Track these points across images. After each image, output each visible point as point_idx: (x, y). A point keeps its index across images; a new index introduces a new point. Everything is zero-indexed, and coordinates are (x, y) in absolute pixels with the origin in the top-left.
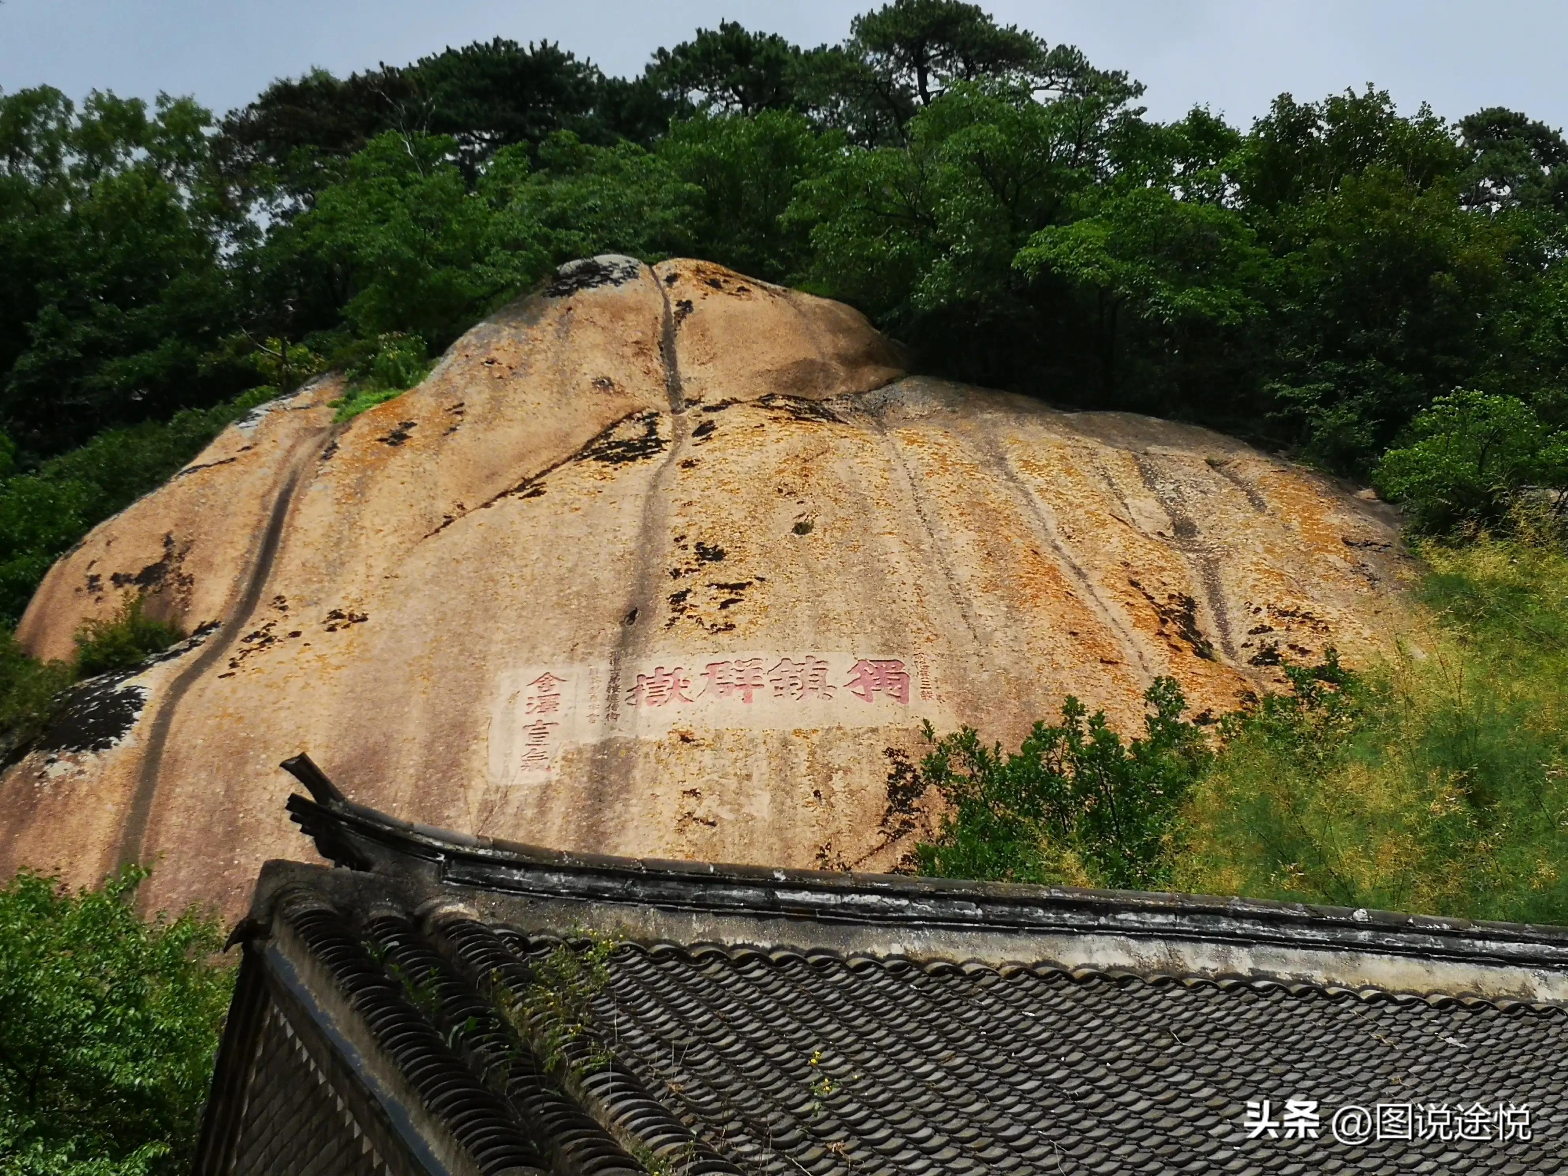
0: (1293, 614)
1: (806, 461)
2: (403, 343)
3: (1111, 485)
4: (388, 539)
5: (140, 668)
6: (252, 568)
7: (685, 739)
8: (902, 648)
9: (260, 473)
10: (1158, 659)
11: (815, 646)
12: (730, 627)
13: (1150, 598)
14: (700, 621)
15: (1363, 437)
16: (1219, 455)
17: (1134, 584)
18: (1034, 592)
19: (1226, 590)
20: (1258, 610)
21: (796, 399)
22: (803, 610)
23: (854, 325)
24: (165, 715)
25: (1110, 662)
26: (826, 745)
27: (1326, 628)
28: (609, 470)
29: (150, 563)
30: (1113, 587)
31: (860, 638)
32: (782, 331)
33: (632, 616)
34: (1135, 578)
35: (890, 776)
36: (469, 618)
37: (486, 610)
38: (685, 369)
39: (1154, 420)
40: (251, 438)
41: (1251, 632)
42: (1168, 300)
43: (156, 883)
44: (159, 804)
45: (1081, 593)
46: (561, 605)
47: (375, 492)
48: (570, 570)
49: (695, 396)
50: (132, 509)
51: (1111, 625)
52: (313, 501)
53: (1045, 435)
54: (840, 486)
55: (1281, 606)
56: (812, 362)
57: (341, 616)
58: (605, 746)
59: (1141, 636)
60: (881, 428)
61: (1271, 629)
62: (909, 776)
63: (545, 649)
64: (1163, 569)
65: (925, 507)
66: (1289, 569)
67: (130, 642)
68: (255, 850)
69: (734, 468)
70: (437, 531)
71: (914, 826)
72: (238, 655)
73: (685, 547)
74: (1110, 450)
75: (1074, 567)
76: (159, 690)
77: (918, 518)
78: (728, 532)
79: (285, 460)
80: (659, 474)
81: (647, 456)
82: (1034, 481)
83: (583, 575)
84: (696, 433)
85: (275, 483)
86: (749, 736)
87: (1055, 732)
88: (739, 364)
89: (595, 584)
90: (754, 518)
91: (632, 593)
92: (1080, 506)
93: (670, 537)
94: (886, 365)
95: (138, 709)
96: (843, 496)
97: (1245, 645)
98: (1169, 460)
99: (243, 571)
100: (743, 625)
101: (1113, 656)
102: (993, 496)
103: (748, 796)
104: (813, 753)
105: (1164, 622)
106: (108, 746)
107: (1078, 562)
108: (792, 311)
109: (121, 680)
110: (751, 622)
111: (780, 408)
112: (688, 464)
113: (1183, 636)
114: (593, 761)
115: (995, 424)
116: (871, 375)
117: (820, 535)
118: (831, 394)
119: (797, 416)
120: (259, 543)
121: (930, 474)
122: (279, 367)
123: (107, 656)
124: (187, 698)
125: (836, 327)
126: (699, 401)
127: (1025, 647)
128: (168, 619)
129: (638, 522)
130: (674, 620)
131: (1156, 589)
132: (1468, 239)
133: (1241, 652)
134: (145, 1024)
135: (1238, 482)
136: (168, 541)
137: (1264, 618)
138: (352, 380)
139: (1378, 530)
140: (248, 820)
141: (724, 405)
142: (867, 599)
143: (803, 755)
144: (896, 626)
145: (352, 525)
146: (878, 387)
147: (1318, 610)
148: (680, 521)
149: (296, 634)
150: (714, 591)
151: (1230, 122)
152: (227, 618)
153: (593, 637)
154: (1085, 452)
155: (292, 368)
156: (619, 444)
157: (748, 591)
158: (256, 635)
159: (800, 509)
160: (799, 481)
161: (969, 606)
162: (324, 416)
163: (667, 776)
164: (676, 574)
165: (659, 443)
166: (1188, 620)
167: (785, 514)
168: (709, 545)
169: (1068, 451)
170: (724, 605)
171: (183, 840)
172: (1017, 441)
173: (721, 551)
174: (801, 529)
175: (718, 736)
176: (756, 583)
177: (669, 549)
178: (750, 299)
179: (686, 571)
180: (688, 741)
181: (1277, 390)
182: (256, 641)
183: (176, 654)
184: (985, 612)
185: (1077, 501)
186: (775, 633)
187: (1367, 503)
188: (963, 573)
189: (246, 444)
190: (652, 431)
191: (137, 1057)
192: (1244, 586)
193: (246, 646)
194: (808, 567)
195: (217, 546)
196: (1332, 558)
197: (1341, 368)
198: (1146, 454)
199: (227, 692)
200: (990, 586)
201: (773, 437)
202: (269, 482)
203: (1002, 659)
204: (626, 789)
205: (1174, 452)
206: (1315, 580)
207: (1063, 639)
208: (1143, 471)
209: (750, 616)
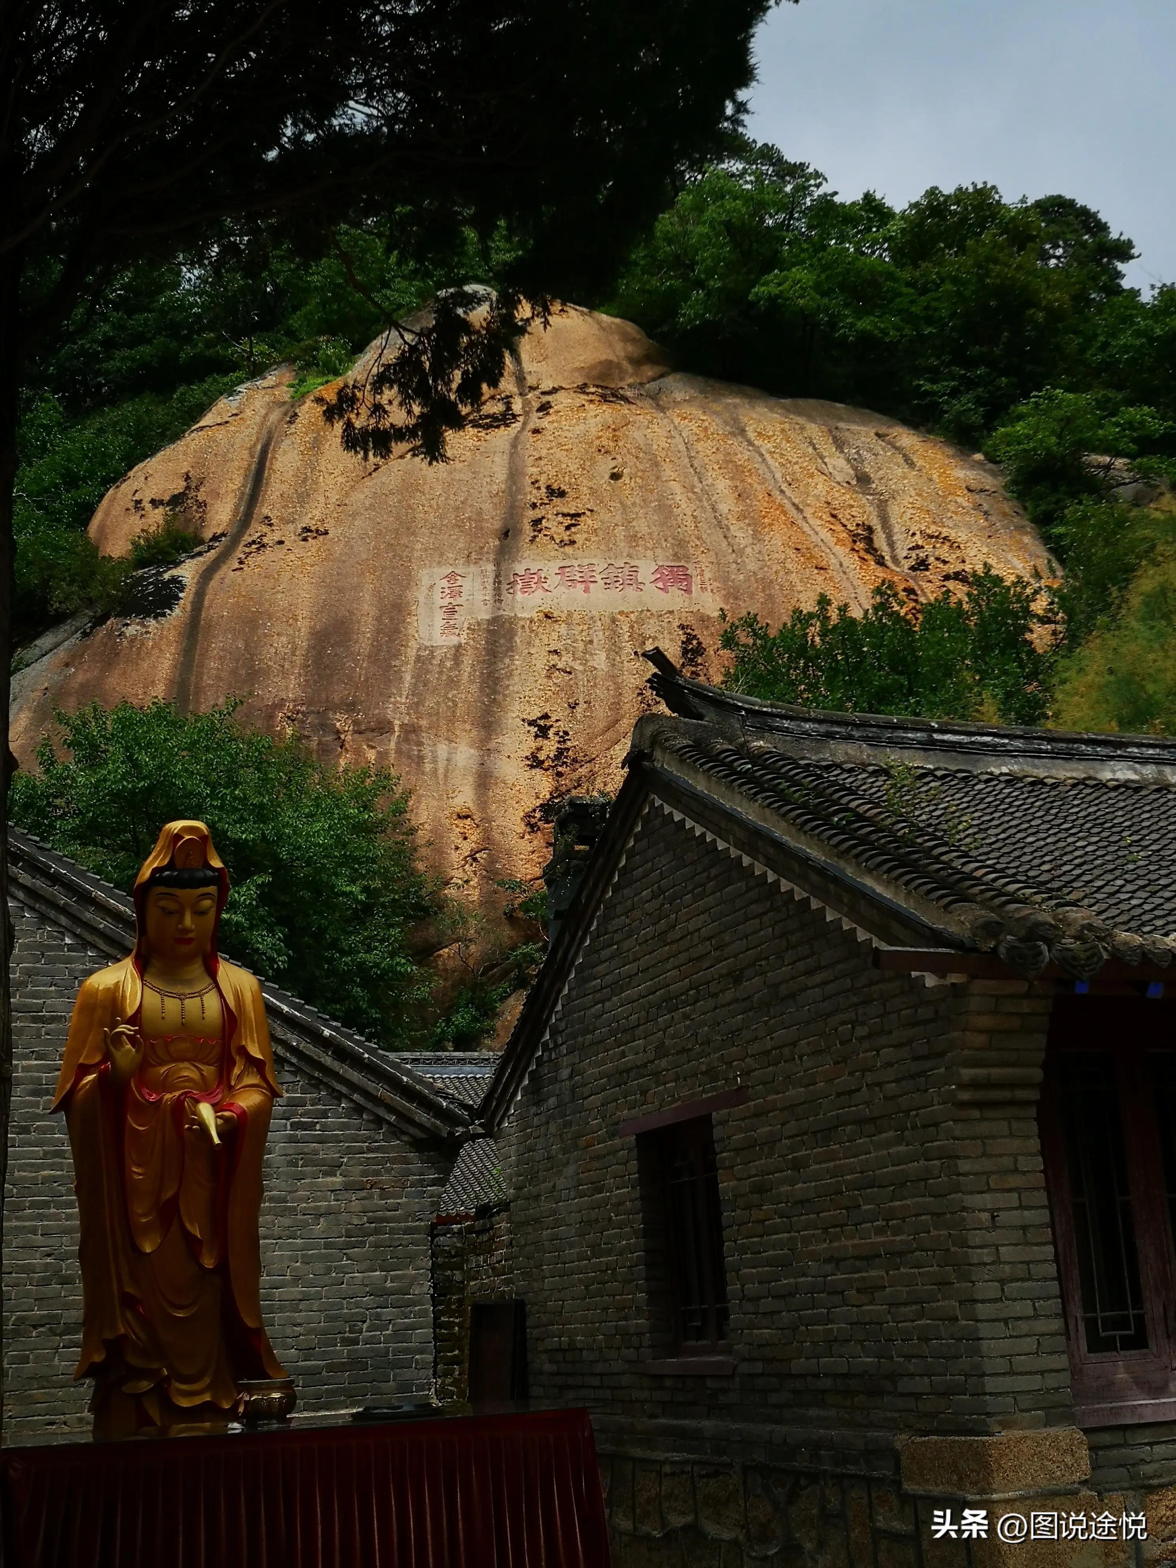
0: (937, 537)
1: (614, 430)
2: (335, 344)
3: (815, 449)
4: (339, 479)
5: (177, 564)
6: (246, 497)
7: (547, 616)
8: (687, 558)
9: (247, 432)
10: (853, 567)
11: (630, 556)
12: (573, 542)
13: (845, 526)
14: (552, 538)
15: (976, 419)
16: (883, 430)
17: (834, 516)
18: (770, 521)
19: (893, 521)
20: (914, 534)
21: (602, 387)
22: (620, 532)
23: (638, 337)
24: (200, 595)
25: (821, 568)
26: (641, 622)
27: (959, 547)
28: (483, 434)
29: (176, 492)
30: (821, 518)
31: (659, 551)
32: (591, 340)
33: (506, 534)
34: (835, 512)
35: (683, 643)
36: (397, 534)
37: (408, 529)
38: (527, 366)
39: (838, 405)
40: (237, 408)
41: (909, 549)
42: (852, 325)
43: (203, 706)
44: (201, 655)
45: (800, 522)
46: (459, 526)
47: (327, 446)
48: (462, 503)
49: (535, 384)
50: (160, 455)
51: (820, 543)
52: (285, 452)
53: (770, 414)
54: (638, 448)
55: (929, 531)
56: (611, 362)
57: (311, 531)
58: (494, 620)
59: (840, 550)
60: (662, 409)
61: (922, 547)
62: (695, 642)
63: (450, 555)
64: (852, 506)
65: (696, 463)
66: (932, 507)
67: (168, 545)
68: (268, 685)
69: (569, 435)
70: (370, 474)
71: (699, 675)
72: (243, 556)
73: (539, 488)
74: (813, 425)
75: (794, 504)
76: (193, 578)
77: (691, 470)
78: (567, 479)
79: (263, 423)
80: (516, 438)
81: (507, 425)
82: (766, 446)
83: (472, 506)
84: (539, 410)
85: (258, 439)
86: (590, 615)
87: (811, 615)
88: (563, 363)
89: (480, 512)
90: (584, 469)
91: (505, 519)
92: (796, 463)
93: (528, 481)
94: (658, 364)
95: (182, 591)
96: (641, 455)
97: (906, 558)
98: (852, 433)
99: (240, 499)
100: (581, 542)
101: (823, 564)
102: (739, 456)
103: (591, 654)
104: (632, 627)
105: (855, 542)
106: (164, 615)
107: (796, 501)
108: (597, 326)
109: (165, 572)
110: (586, 539)
111: (593, 393)
112: (536, 431)
113: (867, 551)
114: (489, 631)
115: (735, 406)
116: (649, 371)
117: (627, 482)
118: (623, 384)
119: (604, 399)
120: (250, 480)
121: (699, 440)
122: (249, 358)
123: (153, 555)
124: (213, 583)
125: (626, 338)
126: (537, 388)
127: (767, 558)
128: (191, 530)
129: (505, 471)
130: (535, 537)
131: (848, 520)
132: (1048, 287)
133: (903, 562)
134: (244, 800)
135: (896, 448)
136: (187, 478)
137: (919, 539)
138: (301, 368)
139: (989, 482)
140: (262, 665)
141: (554, 391)
142: (662, 524)
143: (626, 628)
144: (681, 543)
145: (313, 469)
146: (654, 379)
147: (953, 535)
148: (535, 470)
149: (281, 542)
150: (560, 518)
151: (888, 203)
152: (231, 531)
153: (482, 548)
154: (797, 427)
155: (258, 359)
156: (487, 417)
157: (583, 518)
158: (254, 542)
159: (613, 464)
160: (611, 444)
161: (728, 529)
162: (285, 393)
163: (537, 641)
164: (534, 506)
165: (514, 416)
166: (869, 540)
167: (603, 467)
168: (555, 486)
169: (787, 426)
170: (568, 528)
171: (219, 678)
172: (752, 418)
173: (564, 491)
174: (615, 476)
175: (570, 615)
176: (588, 513)
177: (528, 489)
178: (568, 317)
179: (541, 504)
180: (550, 618)
181: (922, 386)
182: (254, 546)
183: (200, 554)
184: (738, 534)
185: (794, 460)
186: (603, 547)
187: (979, 463)
188: (723, 508)
189: (234, 412)
190: (509, 408)
191: (242, 820)
192: (904, 518)
193: (247, 550)
194: (621, 503)
195: (221, 482)
196: (959, 500)
197: (962, 372)
198: (837, 428)
199: (240, 580)
200: (741, 517)
201: (592, 414)
202: (254, 439)
203: (752, 566)
204: (511, 649)
205: (855, 427)
206: (949, 514)
207: (791, 553)
208: (835, 440)
209: (585, 535)
